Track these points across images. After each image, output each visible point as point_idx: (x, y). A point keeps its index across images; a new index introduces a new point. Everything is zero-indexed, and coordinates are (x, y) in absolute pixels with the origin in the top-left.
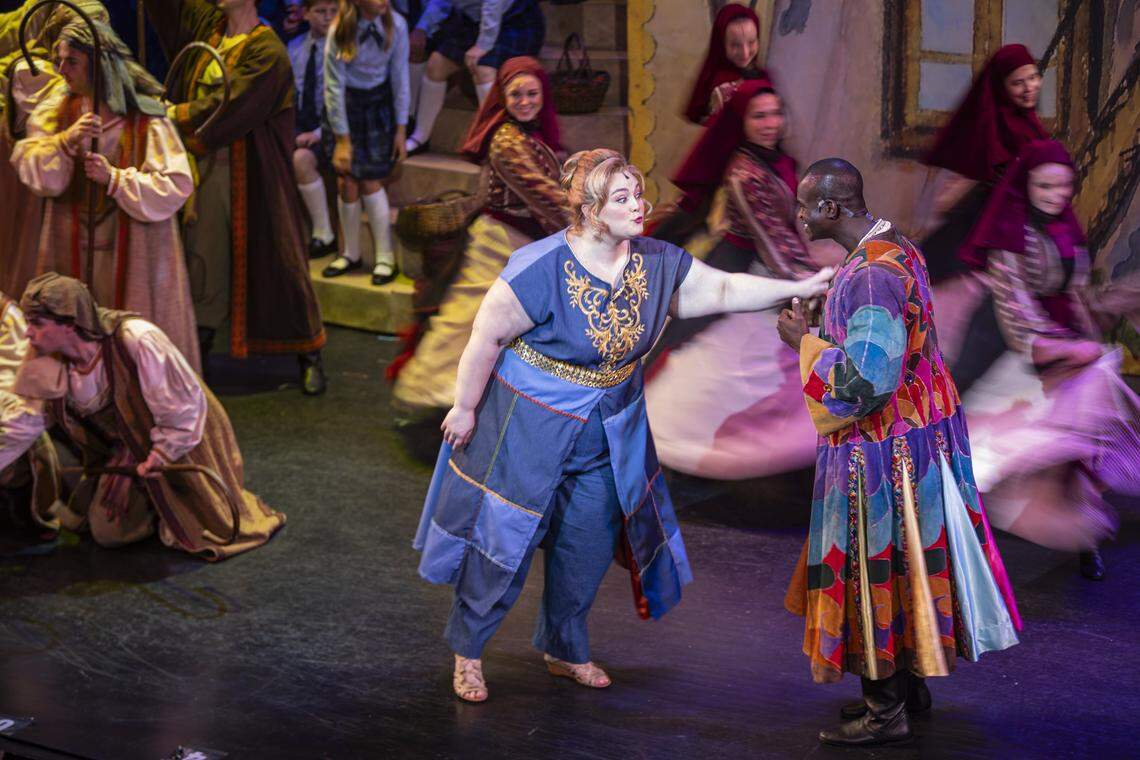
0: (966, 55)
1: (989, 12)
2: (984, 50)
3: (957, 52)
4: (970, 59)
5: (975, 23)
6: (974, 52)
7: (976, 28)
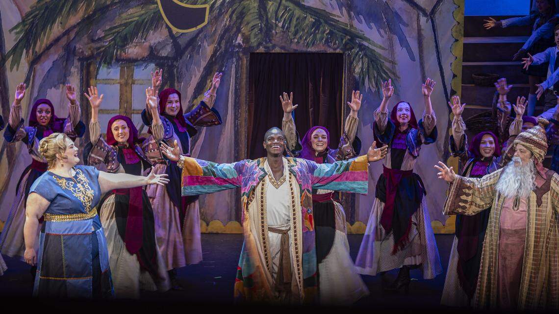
0: (117, 110)
1: (126, 92)
2: (124, 107)
3: (113, 109)
4: (118, 111)
5: (120, 97)
6: (120, 108)
7: (121, 99)
